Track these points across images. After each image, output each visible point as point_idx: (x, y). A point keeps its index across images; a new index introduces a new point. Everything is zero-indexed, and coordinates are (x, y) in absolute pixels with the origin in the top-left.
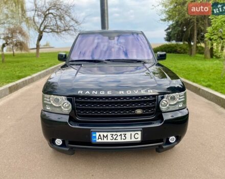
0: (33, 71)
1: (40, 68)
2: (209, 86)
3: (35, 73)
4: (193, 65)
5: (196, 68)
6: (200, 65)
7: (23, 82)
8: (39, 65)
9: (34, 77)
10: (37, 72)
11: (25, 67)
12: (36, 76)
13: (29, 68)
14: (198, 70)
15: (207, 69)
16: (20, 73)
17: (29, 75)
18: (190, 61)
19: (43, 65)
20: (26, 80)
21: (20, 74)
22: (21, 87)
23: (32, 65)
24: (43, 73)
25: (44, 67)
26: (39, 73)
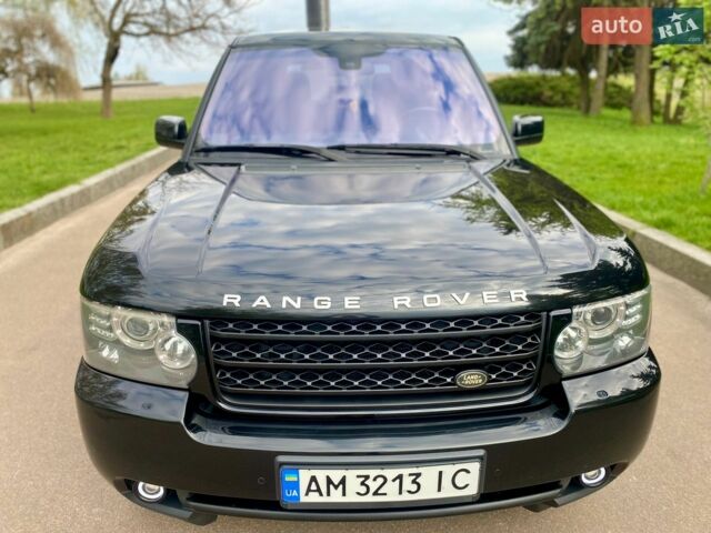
0: (90, 165)
1: (113, 155)
2: (664, 225)
3: (93, 173)
4: (601, 148)
5: (611, 157)
6: (621, 148)
7: (52, 205)
8: (111, 145)
9: (88, 189)
10: (101, 170)
11: (64, 150)
12: (97, 184)
13: (77, 155)
14: (620, 166)
15: (648, 162)
16: (44, 172)
17: (74, 181)
18: (587, 135)
19: (124, 143)
20: (62, 201)
21: (46, 178)
22: (46, 224)
23: (87, 144)
24: (121, 173)
25: (124, 153)
26: (108, 173)
